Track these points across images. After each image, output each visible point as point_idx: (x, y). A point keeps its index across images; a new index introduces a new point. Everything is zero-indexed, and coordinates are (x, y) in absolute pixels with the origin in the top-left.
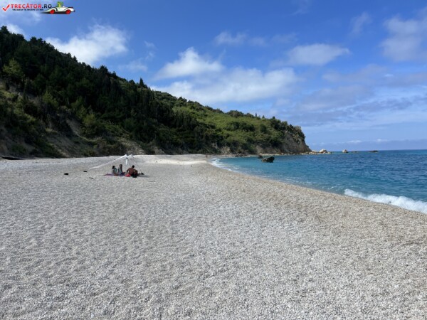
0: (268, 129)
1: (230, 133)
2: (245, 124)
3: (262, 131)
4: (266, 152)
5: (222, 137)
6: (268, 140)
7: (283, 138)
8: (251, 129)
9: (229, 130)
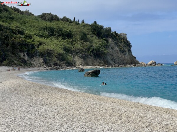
0: (89, 36)
1: (42, 40)
2: (62, 30)
3: (82, 39)
4: (87, 64)
5: (33, 45)
6: (89, 49)
7: (107, 47)
8: (69, 35)
9: (41, 36)
